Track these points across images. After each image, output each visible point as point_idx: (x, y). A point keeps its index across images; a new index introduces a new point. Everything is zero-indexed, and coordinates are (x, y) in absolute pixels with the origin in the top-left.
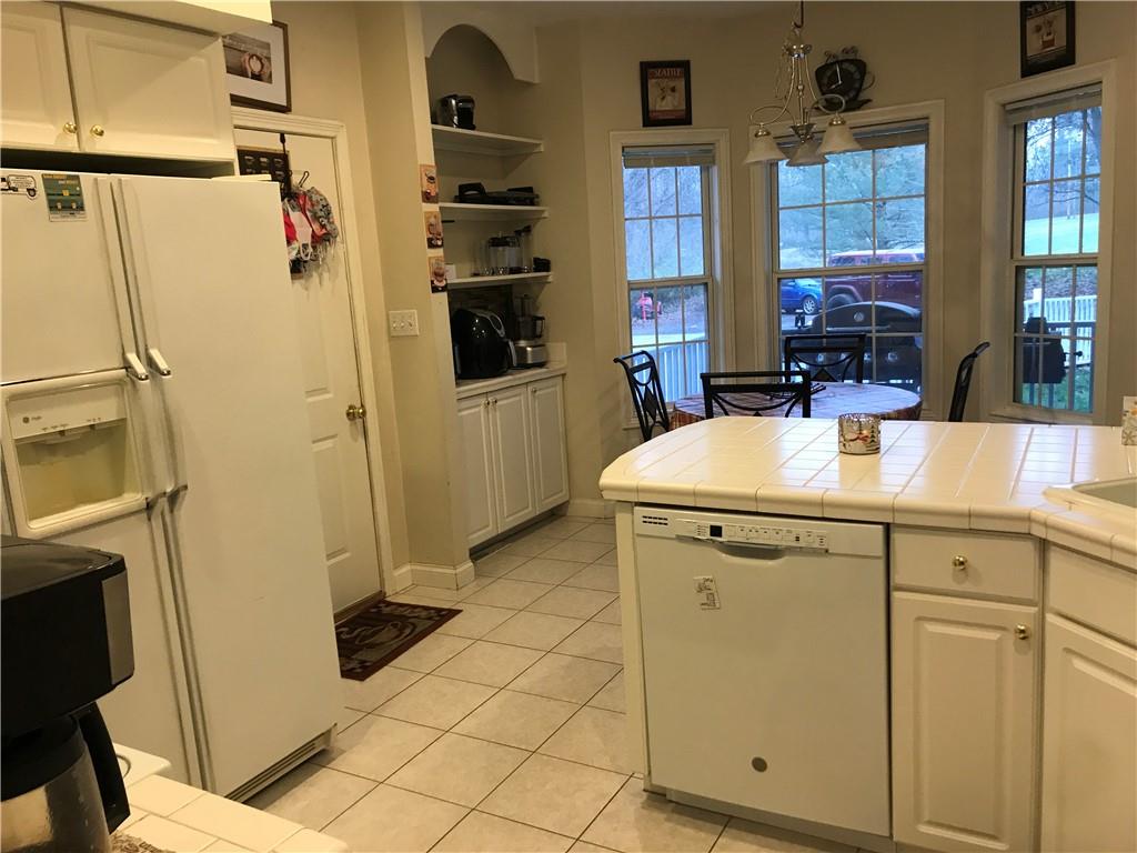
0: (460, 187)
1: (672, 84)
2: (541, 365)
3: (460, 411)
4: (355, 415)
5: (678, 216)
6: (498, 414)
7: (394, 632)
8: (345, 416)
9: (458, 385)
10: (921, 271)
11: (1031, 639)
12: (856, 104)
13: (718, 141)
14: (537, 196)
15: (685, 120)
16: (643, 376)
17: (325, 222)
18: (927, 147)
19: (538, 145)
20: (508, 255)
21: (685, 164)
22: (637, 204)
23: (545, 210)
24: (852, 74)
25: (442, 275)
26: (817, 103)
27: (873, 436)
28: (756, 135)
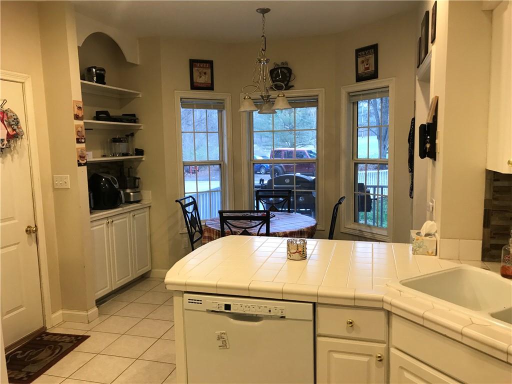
0: (97, 112)
1: (205, 71)
2: (138, 202)
3: (92, 227)
4: (31, 231)
5: (207, 132)
6: (114, 228)
7: (50, 352)
8: (25, 233)
9: (91, 213)
10: (315, 163)
11: (383, 360)
12: (288, 87)
13: (226, 99)
14: (138, 119)
15: (210, 87)
16: (190, 209)
17: (15, 127)
18: (317, 109)
19: (139, 94)
20: (122, 147)
21: (210, 108)
22: (188, 121)
23: (142, 125)
24: (285, 74)
25: (84, 157)
26: (272, 86)
27: (303, 251)
28: (245, 98)
